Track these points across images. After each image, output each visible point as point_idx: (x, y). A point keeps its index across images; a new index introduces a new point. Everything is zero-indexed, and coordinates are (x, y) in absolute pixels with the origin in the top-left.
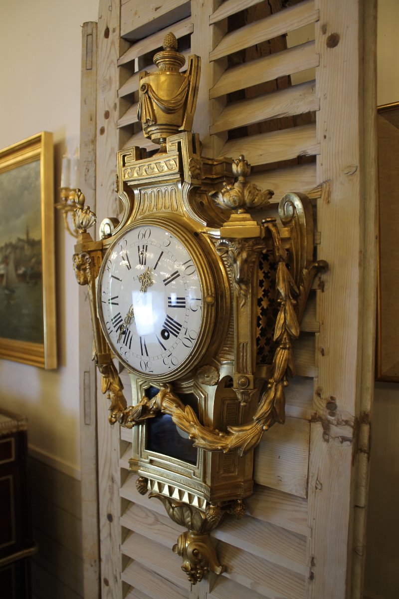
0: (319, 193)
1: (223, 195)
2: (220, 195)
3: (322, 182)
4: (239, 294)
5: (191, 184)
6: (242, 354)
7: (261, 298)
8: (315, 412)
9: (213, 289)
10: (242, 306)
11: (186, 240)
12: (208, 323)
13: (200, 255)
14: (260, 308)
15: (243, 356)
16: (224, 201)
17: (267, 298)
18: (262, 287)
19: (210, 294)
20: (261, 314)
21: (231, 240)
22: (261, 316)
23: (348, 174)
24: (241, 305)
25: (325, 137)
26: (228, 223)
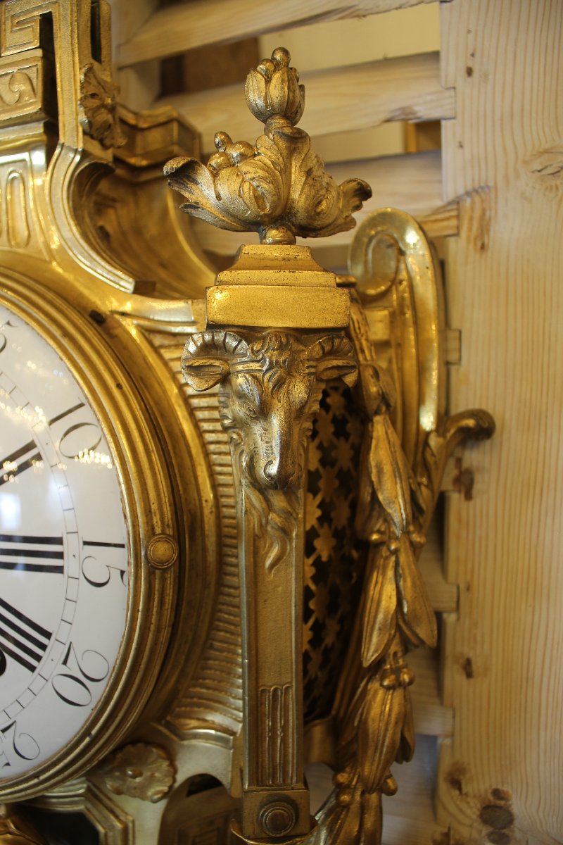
0: (454, 222)
1: (215, 174)
2: (204, 175)
3: (461, 191)
4: (261, 526)
5: (85, 154)
6: (268, 723)
7: (313, 527)
8: (445, 830)
9: (167, 509)
10: (272, 566)
11: (66, 334)
12: (152, 627)
13: (119, 386)
14: (311, 561)
15: (273, 730)
16: (219, 197)
17: (330, 526)
18: (315, 495)
19: (158, 530)
20: (314, 578)
21: (249, 333)
22: (313, 587)
23: (544, 172)
24: (268, 563)
25: (470, 72)
26: (234, 273)
